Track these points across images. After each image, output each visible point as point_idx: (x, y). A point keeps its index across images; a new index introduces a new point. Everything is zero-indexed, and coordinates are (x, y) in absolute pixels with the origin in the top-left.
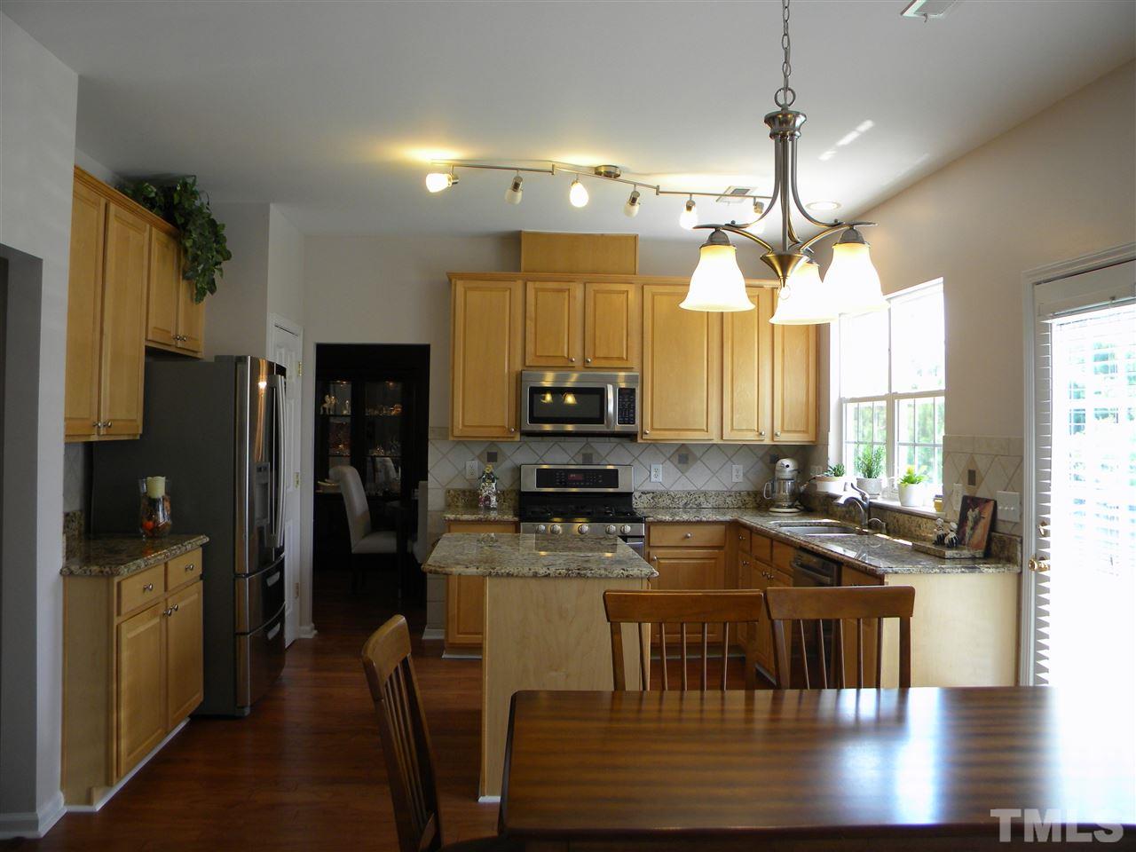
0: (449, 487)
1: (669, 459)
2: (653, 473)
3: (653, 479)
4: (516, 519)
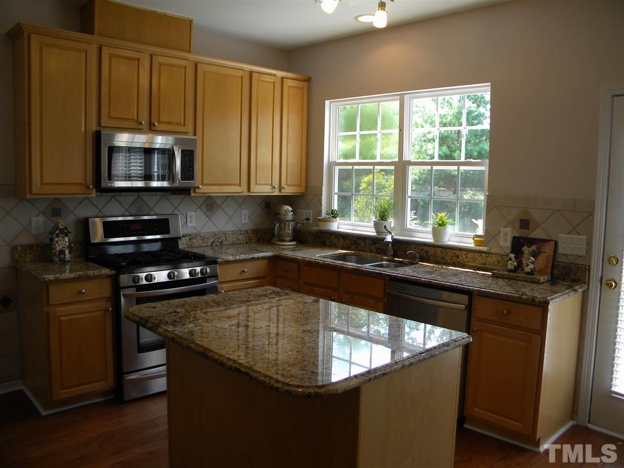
1: (199, 207)
2: (189, 219)
3: (189, 224)
4: (114, 272)
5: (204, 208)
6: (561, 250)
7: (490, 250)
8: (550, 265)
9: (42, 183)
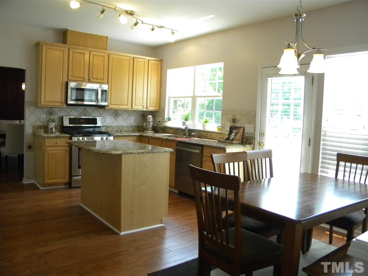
0: (34, 125)
1: (111, 115)
2: (106, 119)
3: (106, 121)
4: (70, 136)
5: (113, 115)
6: (246, 131)
7: (222, 132)
8: (241, 137)
9: (45, 101)
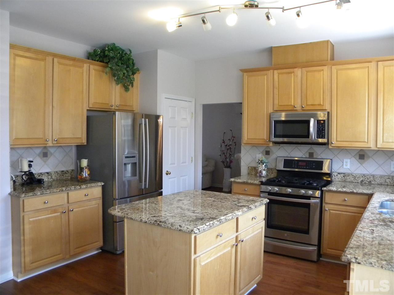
0: (249, 165)
1: (354, 157)
2: (344, 163)
3: (345, 167)
4: (260, 183)
5: (357, 157)
9: (248, 139)
